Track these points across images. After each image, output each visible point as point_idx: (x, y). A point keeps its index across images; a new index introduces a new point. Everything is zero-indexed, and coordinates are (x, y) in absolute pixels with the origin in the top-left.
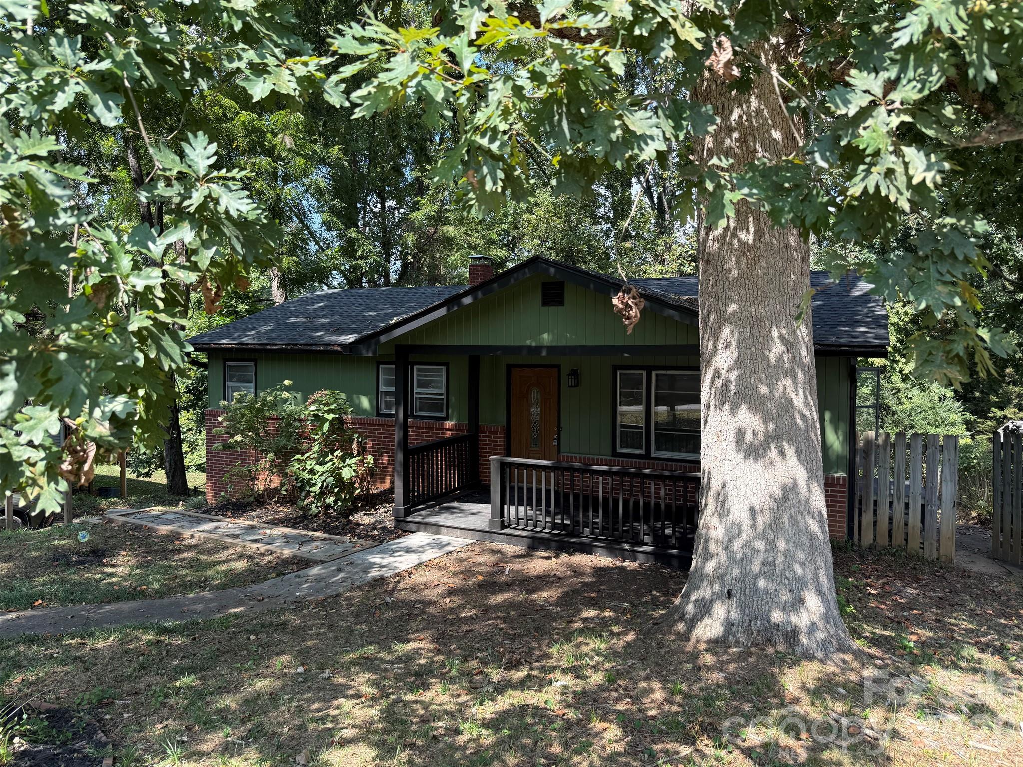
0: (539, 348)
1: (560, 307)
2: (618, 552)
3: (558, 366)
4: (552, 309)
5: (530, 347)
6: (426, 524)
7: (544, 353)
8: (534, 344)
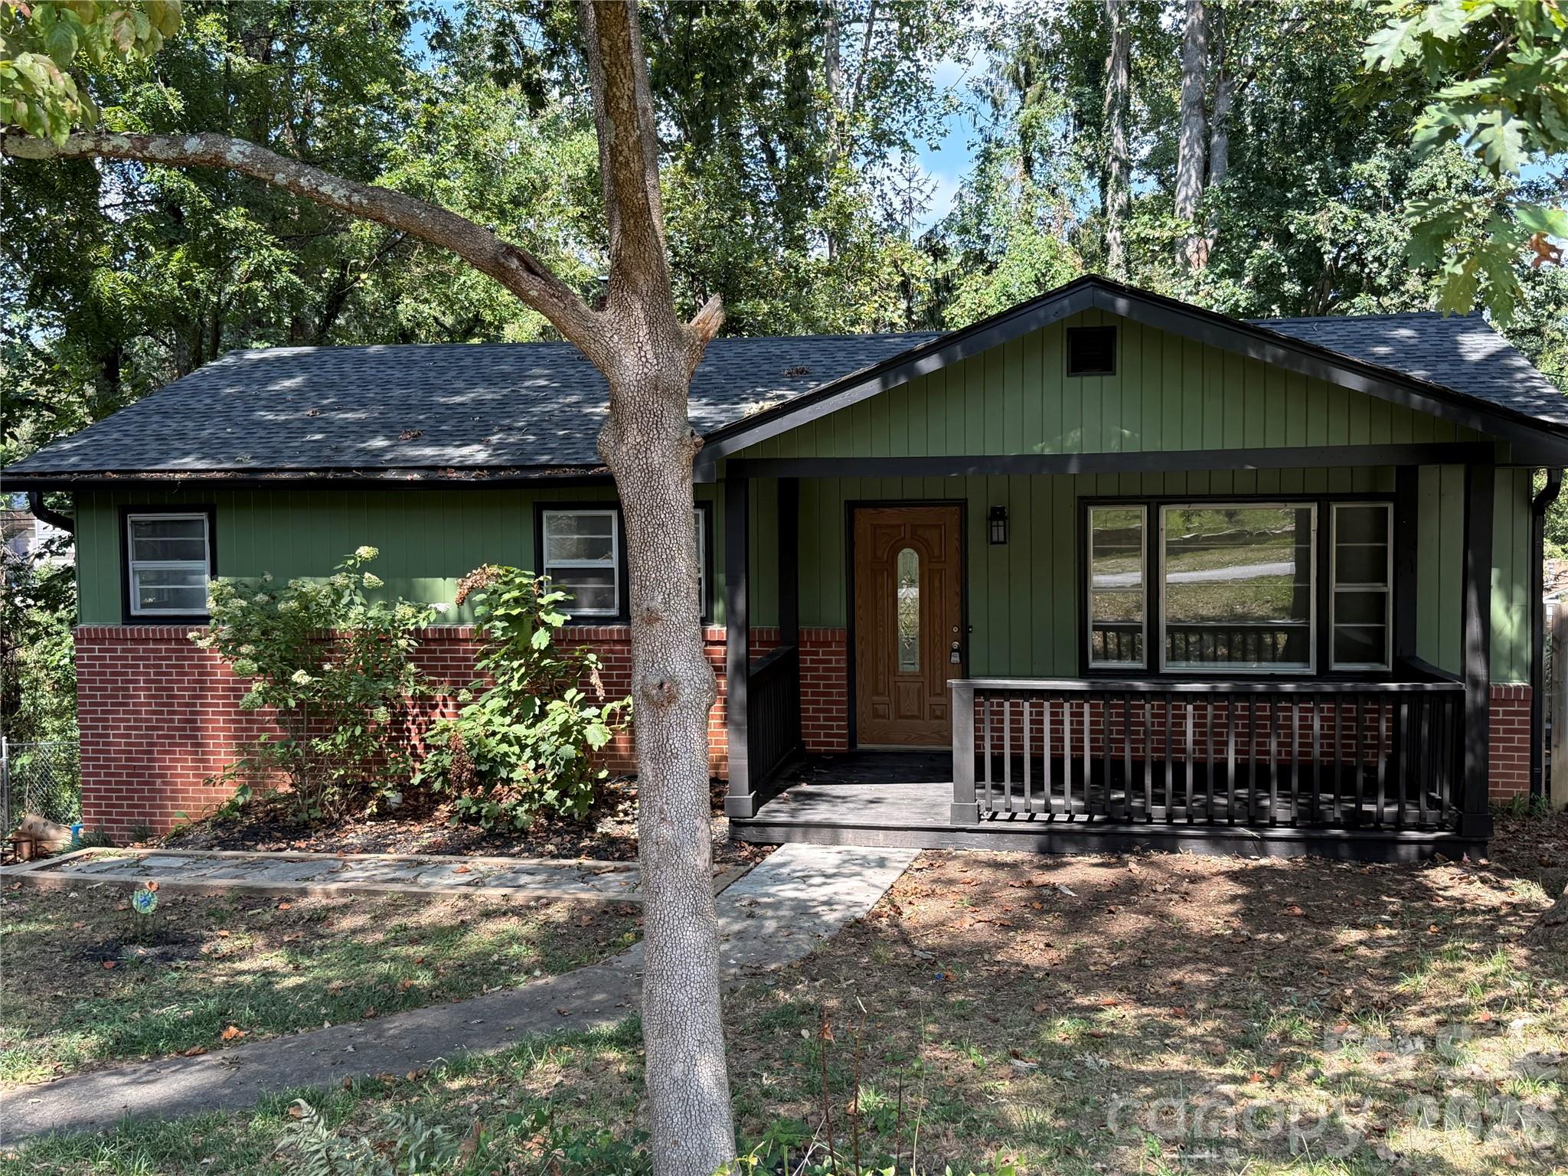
0: (1062, 460)
1: (1107, 379)
2: (1228, 843)
3: (962, 504)
4: (1091, 383)
5: (1041, 457)
6: (808, 825)
7: (1073, 469)
8: (1047, 451)
